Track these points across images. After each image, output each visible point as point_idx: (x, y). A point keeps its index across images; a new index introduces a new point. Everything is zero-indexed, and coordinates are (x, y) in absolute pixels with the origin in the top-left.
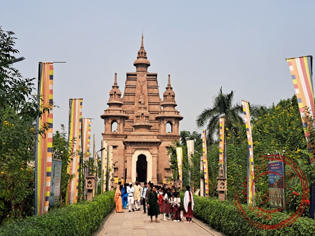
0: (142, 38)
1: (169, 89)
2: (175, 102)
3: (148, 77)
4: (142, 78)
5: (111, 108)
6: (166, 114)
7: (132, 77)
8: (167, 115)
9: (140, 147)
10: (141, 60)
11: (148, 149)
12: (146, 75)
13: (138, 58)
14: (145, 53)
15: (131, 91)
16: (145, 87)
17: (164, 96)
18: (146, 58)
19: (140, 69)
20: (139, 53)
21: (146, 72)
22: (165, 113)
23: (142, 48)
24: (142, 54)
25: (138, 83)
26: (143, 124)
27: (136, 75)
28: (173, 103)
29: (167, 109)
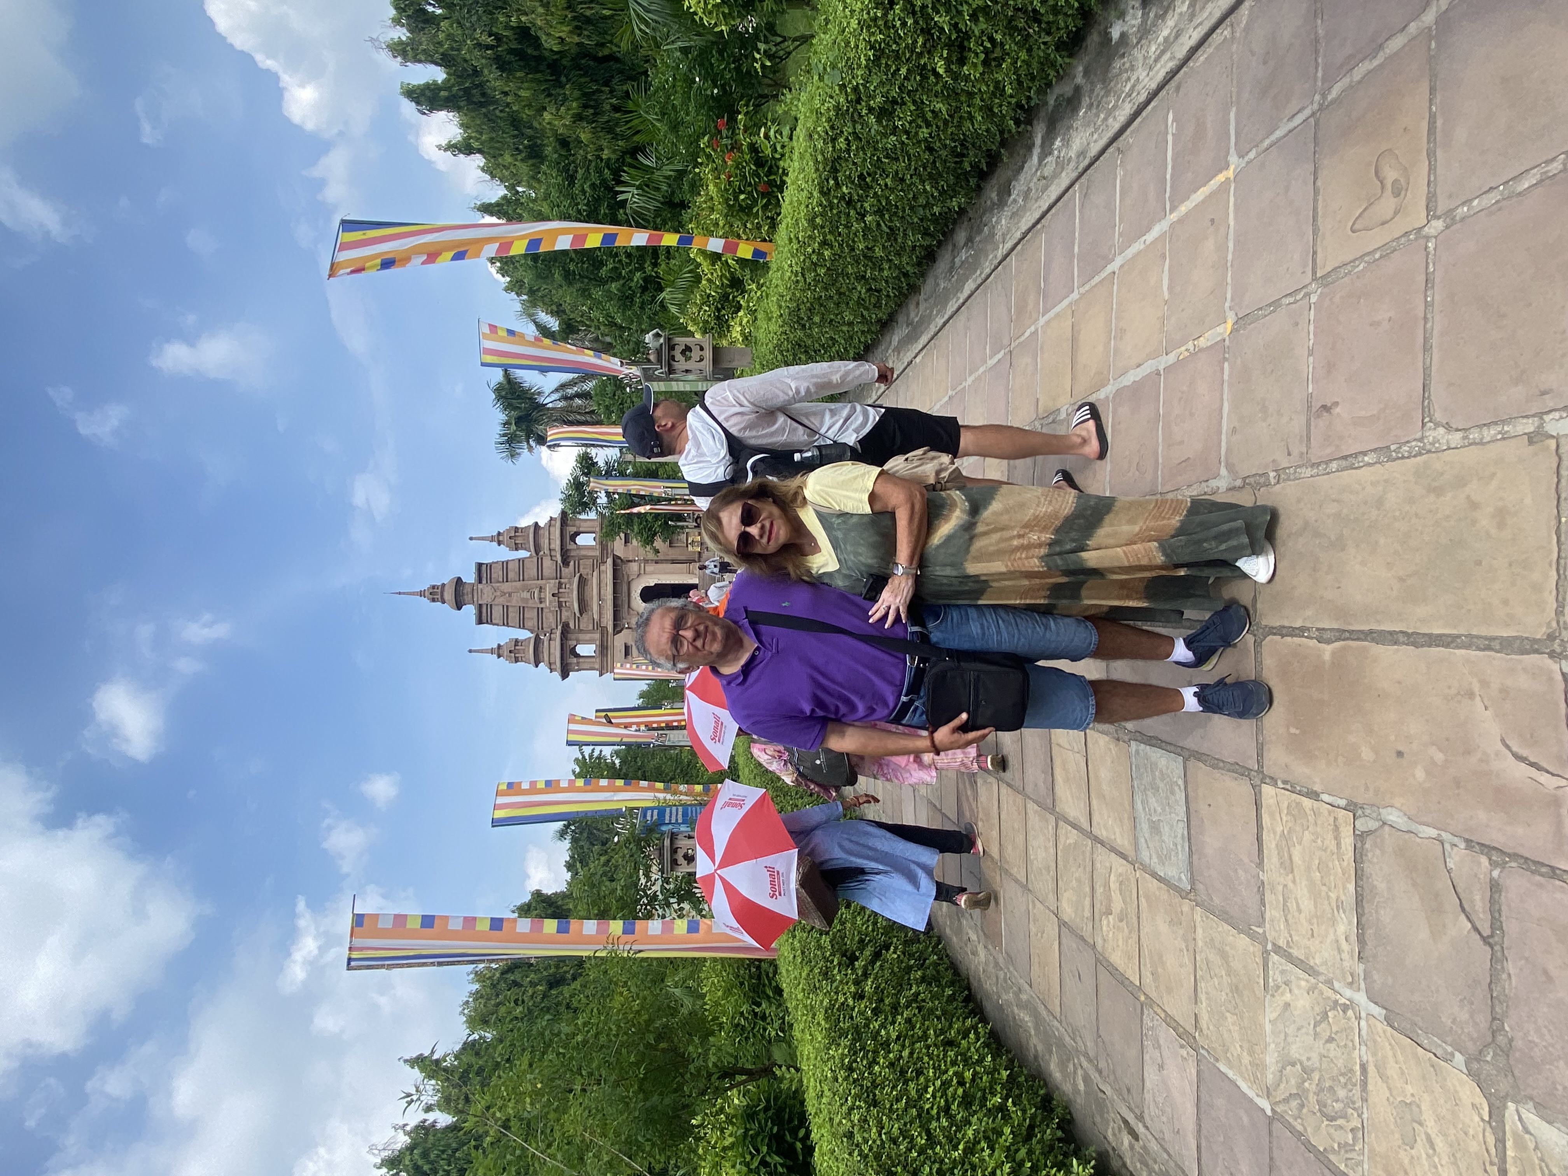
0: (400, 593)
1: (501, 538)
2: (529, 526)
3: (484, 581)
4: (486, 594)
5: (546, 658)
6: (556, 545)
7: (484, 614)
8: (558, 542)
9: (626, 599)
10: (449, 595)
11: (629, 583)
12: (480, 586)
13: (444, 602)
14: (434, 587)
15: (513, 615)
16: (506, 587)
17: (517, 549)
18: (443, 585)
19: (467, 598)
20: (433, 600)
21: (473, 584)
22: (552, 546)
23: (422, 594)
24: (435, 594)
25: (496, 602)
26: (575, 593)
27: (480, 606)
28: (532, 530)
29: (544, 542)
